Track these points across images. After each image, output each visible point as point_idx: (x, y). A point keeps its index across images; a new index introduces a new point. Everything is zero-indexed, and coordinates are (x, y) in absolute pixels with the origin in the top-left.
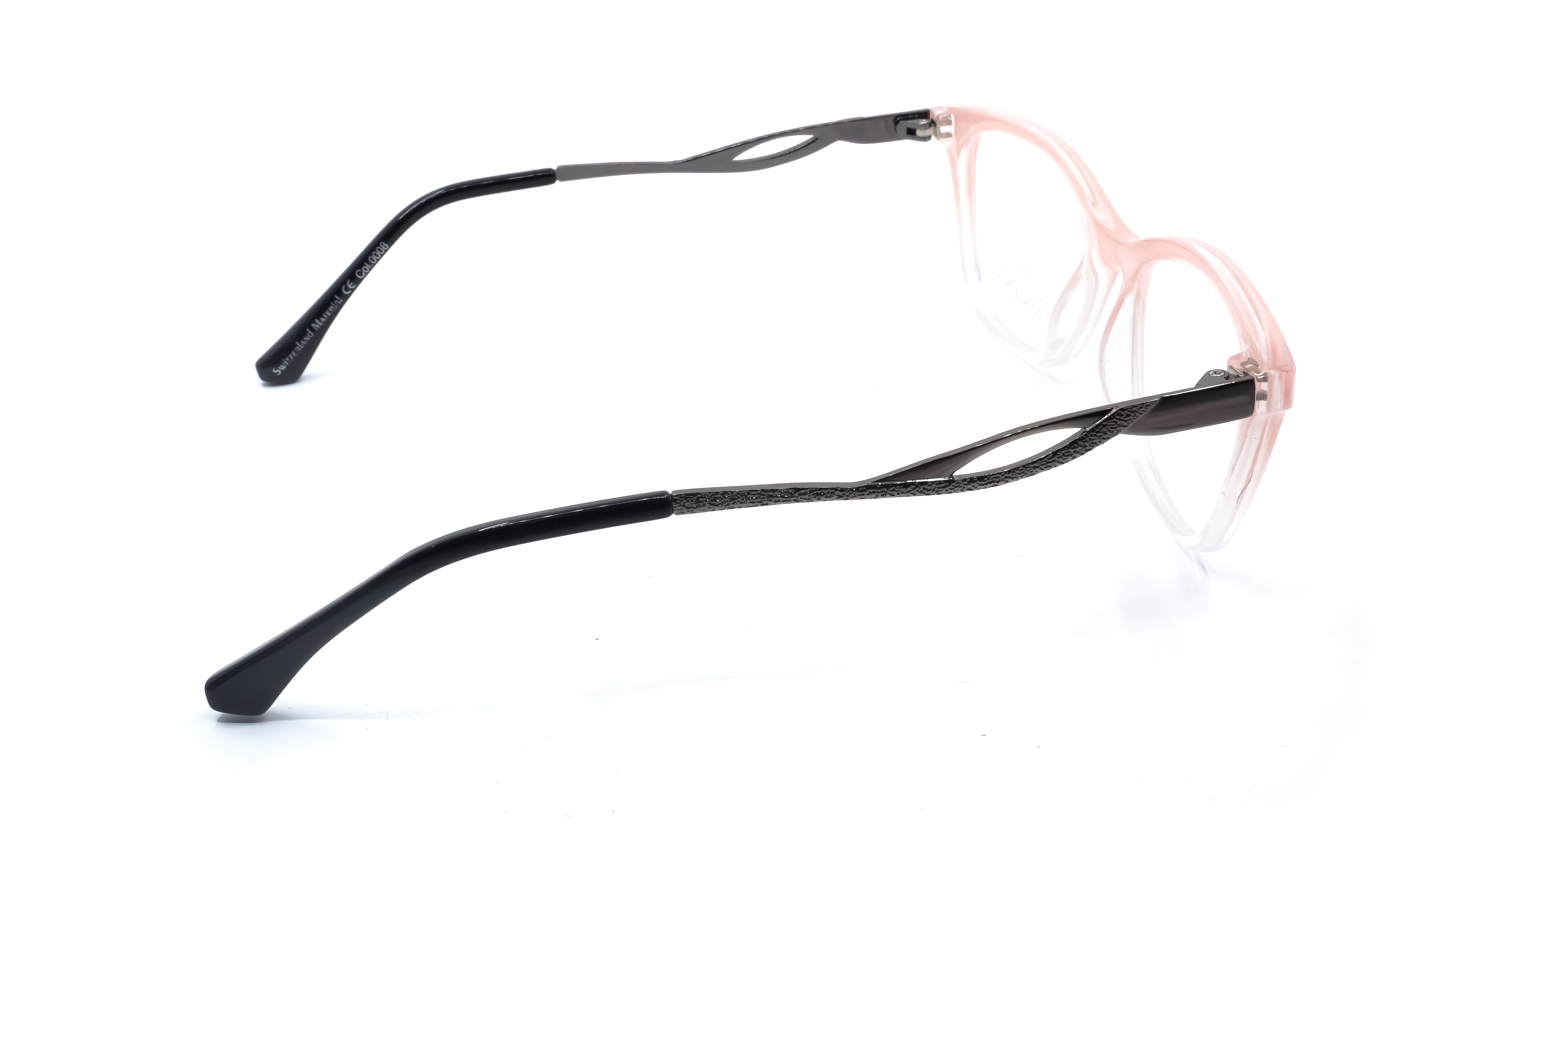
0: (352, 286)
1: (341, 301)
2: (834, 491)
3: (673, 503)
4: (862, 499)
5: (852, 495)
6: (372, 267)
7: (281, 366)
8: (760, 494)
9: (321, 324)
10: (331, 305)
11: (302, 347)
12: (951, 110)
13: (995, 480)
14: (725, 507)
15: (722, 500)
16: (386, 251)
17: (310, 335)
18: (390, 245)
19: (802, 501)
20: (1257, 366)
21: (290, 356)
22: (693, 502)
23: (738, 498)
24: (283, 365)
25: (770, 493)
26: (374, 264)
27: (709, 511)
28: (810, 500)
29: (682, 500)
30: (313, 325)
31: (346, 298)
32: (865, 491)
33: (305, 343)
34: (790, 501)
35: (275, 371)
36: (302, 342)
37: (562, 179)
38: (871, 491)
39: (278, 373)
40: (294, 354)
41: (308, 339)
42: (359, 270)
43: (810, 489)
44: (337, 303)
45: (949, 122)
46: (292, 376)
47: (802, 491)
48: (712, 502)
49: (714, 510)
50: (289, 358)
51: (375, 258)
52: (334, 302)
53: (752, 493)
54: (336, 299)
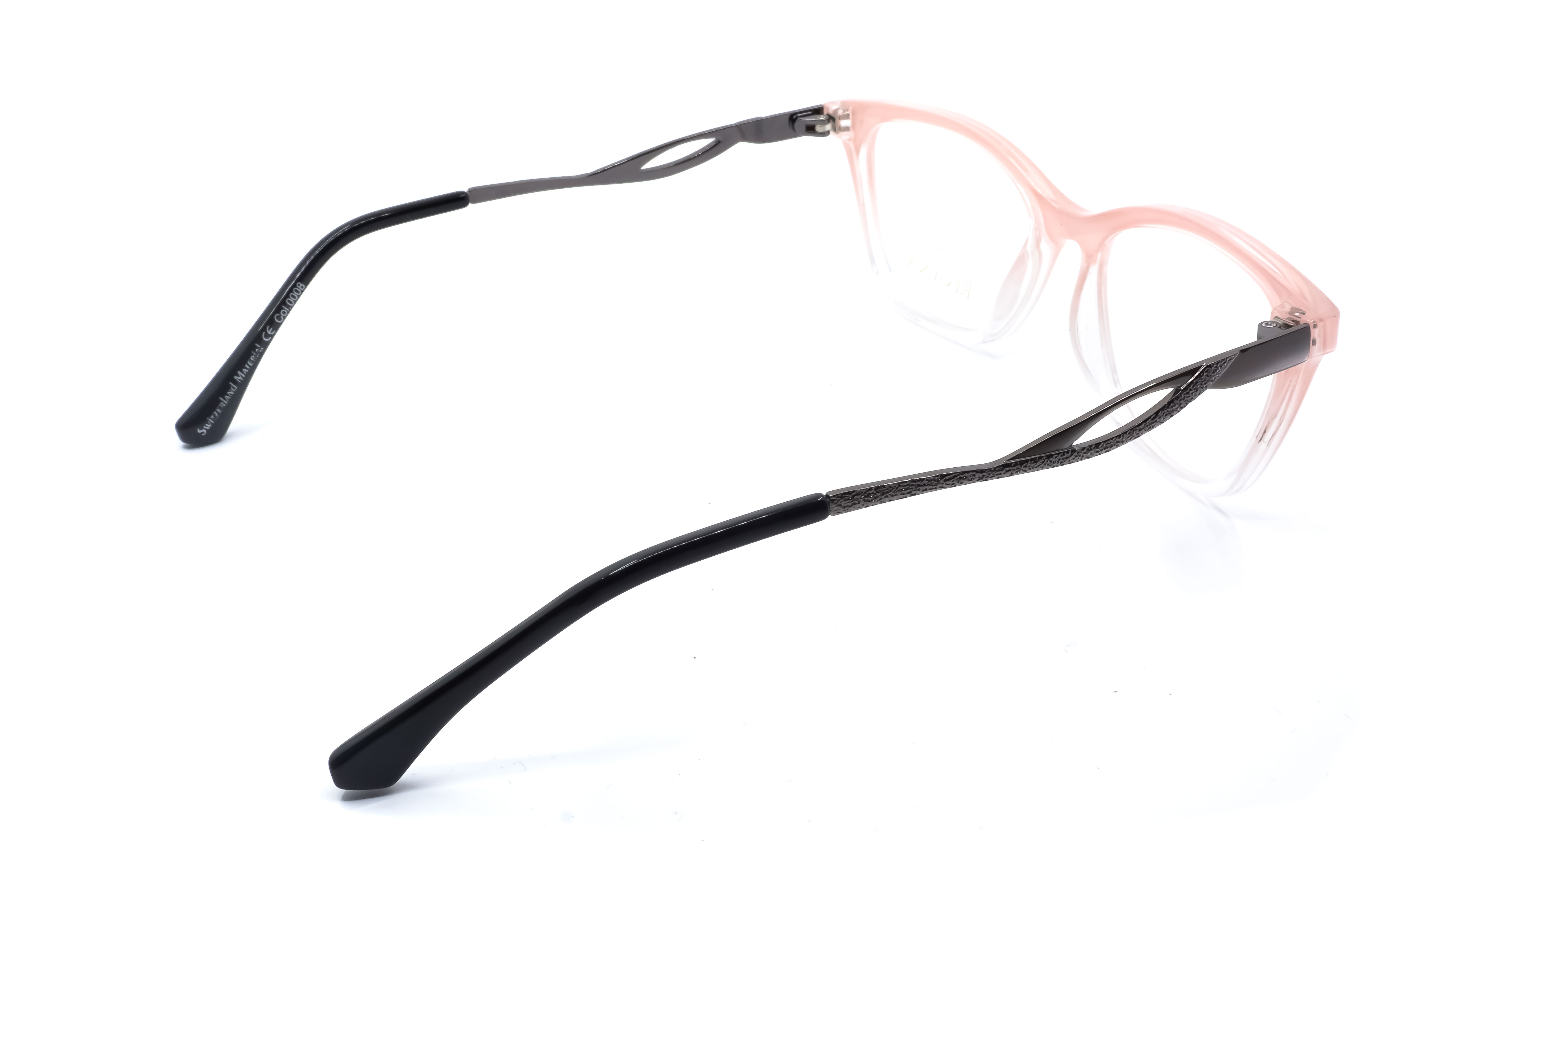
0: (271, 332)
1: (262, 349)
2: (974, 473)
3: (830, 504)
4: (999, 478)
5: (991, 475)
6: (290, 310)
7: (207, 425)
8: (909, 485)
9: (244, 376)
10: (253, 354)
11: (226, 402)
12: (845, 105)
13: (1108, 445)
14: (878, 501)
15: (875, 496)
16: (302, 291)
17: (234, 388)
18: (306, 284)
19: (946, 487)
20: (1304, 314)
21: (215, 413)
22: (848, 501)
23: (890, 491)
24: (208, 424)
25: (918, 483)
26: (292, 307)
27: (863, 508)
28: (953, 485)
29: (839, 500)
30: (236, 377)
31: (266, 345)
32: (1002, 470)
33: (229, 398)
34: (936, 488)
35: (199, 431)
36: (226, 396)
37: (474, 202)
38: (1007, 469)
39: (203, 433)
40: (218, 410)
41: (232, 393)
42: (278, 315)
43: (954, 475)
44: (259, 352)
45: (847, 117)
46: (216, 436)
47: (947, 477)
48: (866, 499)
49: (867, 507)
50: (214, 415)
51: (292, 299)
52: (255, 351)
53: (902, 485)
54: (257, 348)
